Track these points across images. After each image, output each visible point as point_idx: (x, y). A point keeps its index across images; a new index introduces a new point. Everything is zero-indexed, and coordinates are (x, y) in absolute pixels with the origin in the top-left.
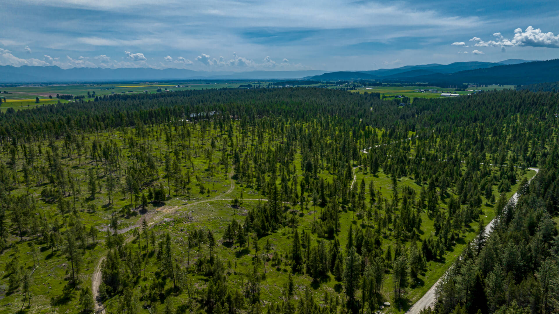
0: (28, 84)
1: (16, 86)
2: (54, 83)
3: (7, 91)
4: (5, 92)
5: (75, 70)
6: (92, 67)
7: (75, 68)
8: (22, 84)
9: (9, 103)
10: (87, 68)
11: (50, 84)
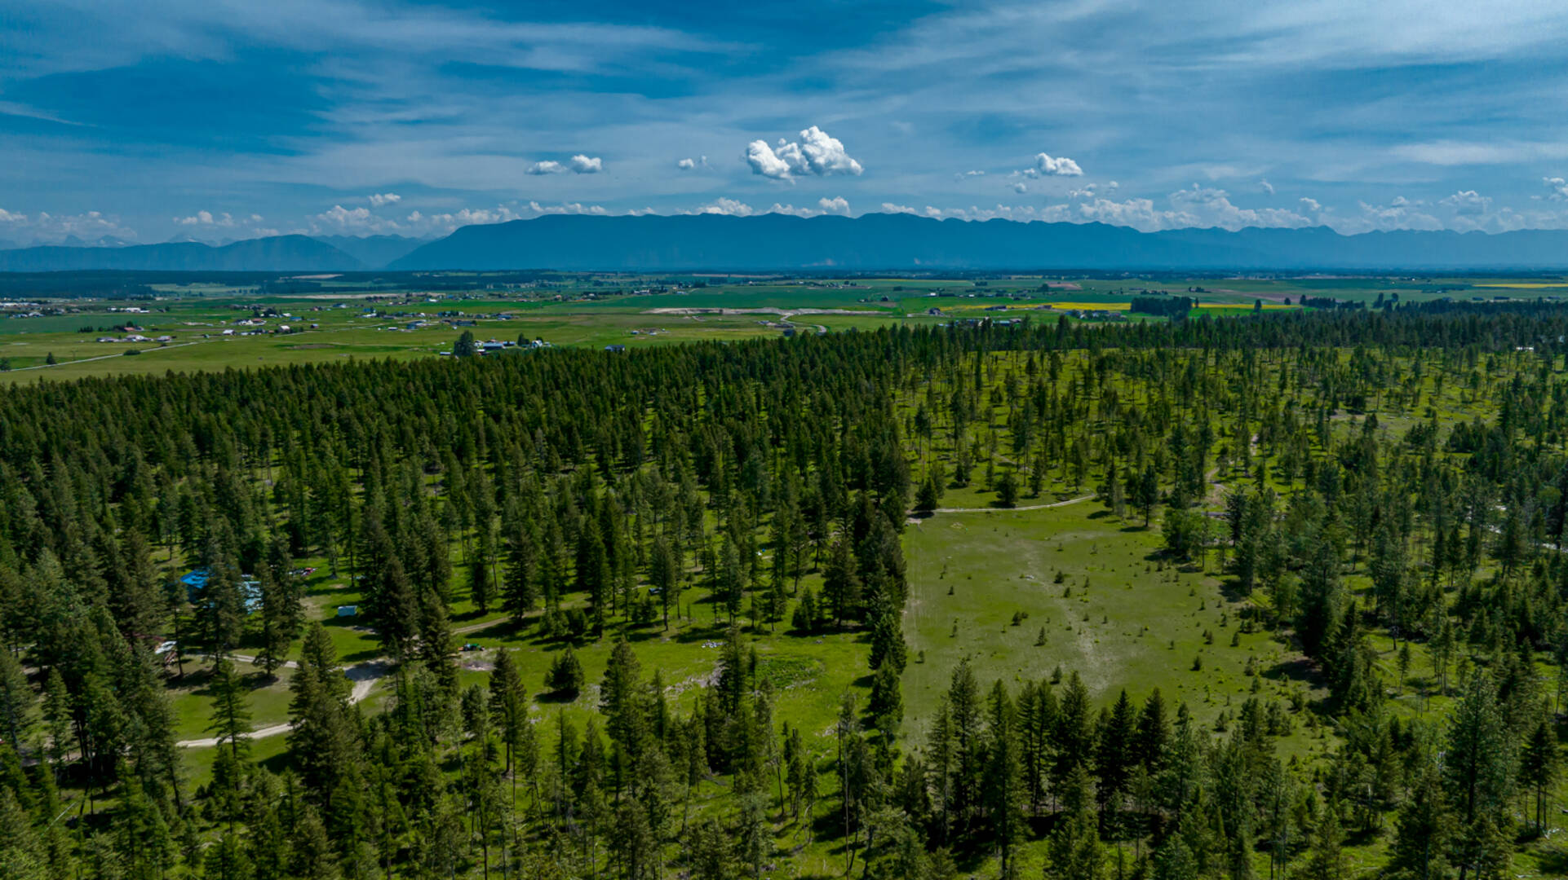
0: (1247, 272)
1: (1222, 277)
2: (1313, 272)
3: (1202, 287)
4: (1199, 290)
5: (1375, 238)
6: (1427, 229)
7: (1376, 232)
8: (1235, 272)
9: (1203, 309)
10: (1411, 231)
11: (1300, 273)
